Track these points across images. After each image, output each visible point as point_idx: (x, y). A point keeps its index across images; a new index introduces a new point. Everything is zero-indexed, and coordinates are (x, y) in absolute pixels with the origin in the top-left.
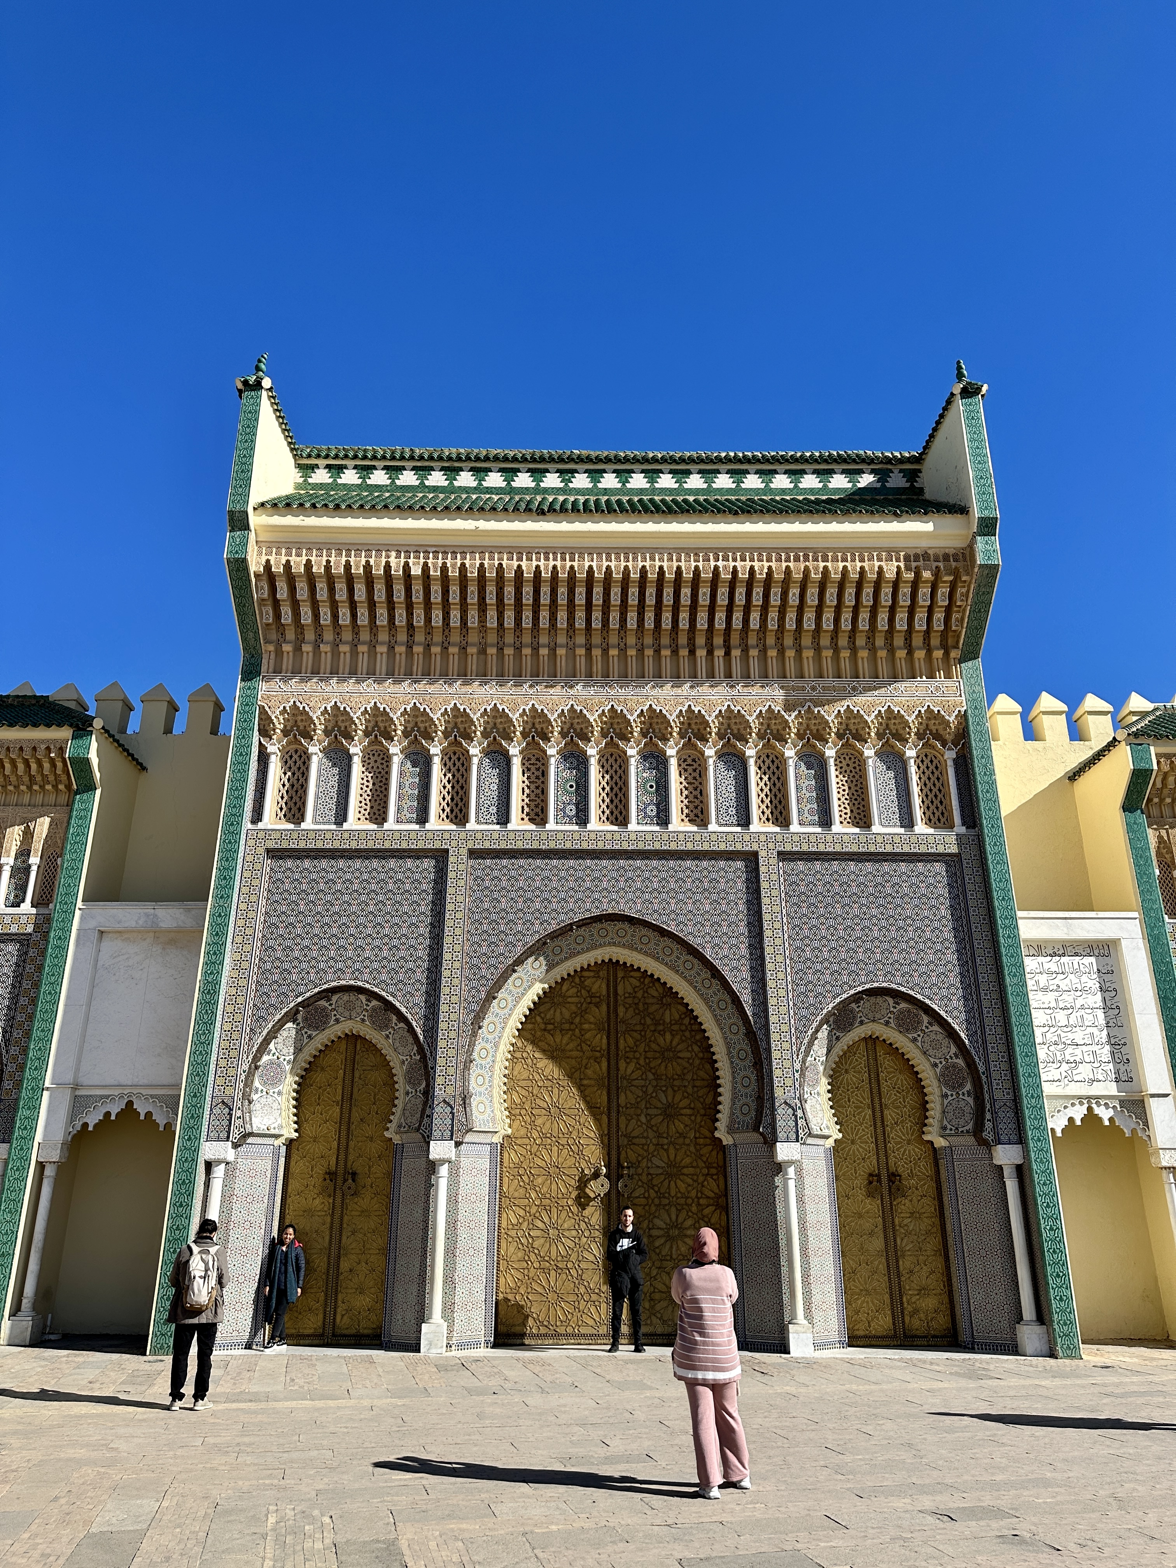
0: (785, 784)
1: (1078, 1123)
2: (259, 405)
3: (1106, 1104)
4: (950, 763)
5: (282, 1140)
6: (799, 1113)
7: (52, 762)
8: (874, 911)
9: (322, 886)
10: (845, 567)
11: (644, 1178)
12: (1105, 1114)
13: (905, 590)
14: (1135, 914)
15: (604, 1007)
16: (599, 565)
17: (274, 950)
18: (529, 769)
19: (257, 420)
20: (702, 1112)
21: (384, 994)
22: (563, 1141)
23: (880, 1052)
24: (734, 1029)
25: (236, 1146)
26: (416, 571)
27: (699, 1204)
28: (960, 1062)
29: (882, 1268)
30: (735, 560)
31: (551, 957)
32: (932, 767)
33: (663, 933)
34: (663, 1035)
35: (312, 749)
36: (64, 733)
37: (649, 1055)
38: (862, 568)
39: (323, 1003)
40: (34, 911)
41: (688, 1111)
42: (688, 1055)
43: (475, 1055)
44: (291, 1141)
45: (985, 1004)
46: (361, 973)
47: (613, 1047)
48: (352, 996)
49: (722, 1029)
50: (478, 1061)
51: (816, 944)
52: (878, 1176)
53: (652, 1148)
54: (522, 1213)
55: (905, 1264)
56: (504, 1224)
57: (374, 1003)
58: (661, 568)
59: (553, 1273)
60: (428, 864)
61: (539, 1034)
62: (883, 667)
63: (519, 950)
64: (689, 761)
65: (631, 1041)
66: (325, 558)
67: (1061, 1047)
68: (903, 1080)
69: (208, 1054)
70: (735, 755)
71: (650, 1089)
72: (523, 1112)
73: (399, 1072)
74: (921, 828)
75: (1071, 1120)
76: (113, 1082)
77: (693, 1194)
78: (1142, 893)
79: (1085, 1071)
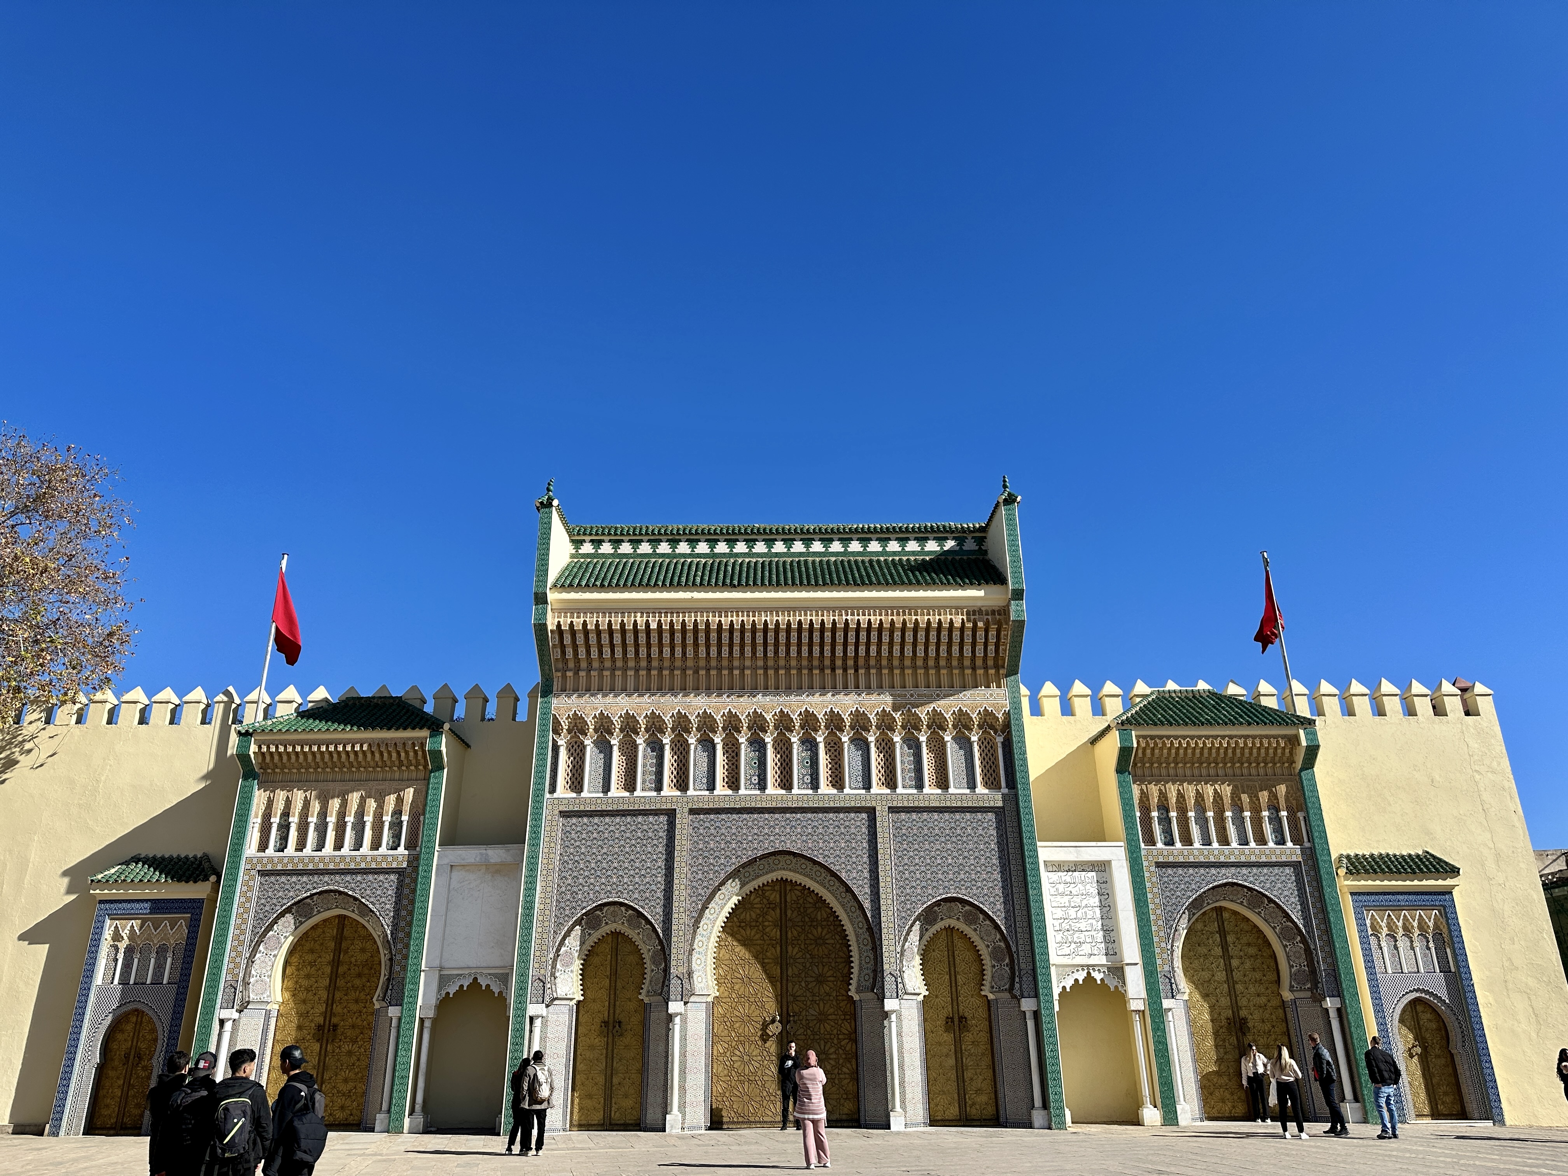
0: (894, 759)
1: (1081, 982)
2: (551, 518)
3: (1099, 970)
4: (999, 745)
5: (574, 1002)
6: (899, 980)
7: (416, 752)
8: (949, 846)
9: (595, 835)
10: (929, 619)
11: (804, 1022)
12: (1098, 976)
13: (968, 633)
14: (1122, 844)
15: (778, 911)
16: (771, 619)
17: (567, 879)
18: (727, 752)
19: (550, 529)
20: (841, 979)
21: (637, 907)
22: (752, 1000)
23: (956, 937)
24: (861, 925)
25: (547, 1006)
26: (654, 626)
27: (838, 1039)
28: (1002, 944)
29: (954, 1077)
30: (858, 615)
31: (743, 879)
32: (989, 747)
33: (815, 862)
34: (816, 929)
35: (586, 742)
36: (425, 733)
37: (807, 942)
38: (940, 620)
39: (598, 912)
40: (406, 852)
41: (832, 979)
42: (832, 941)
43: (695, 946)
44: (579, 1002)
45: (1017, 907)
46: (622, 893)
47: (784, 937)
48: (616, 908)
49: (853, 925)
50: (697, 949)
51: (912, 868)
52: (952, 1018)
53: (809, 1003)
54: (726, 1046)
55: (968, 1075)
56: (715, 1053)
57: (630, 912)
58: (811, 620)
59: (746, 1083)
60: (663, 819)
61: (736, 929)
62: (957, 681)
63: (723, 876)
64: (832, 744)
65: (795, 933)
66: (595, 619)
67: (1071, 932)
68: (969, 955)
69: (529, 948)
70: (861, 740)
71: (808, 965)
72: (726, 981)
73: (647, 957)
74: (981, 789)
75: (1076, 980)
76: (463, 965)
77: (835, 1032)
78: (1127, 829)
79: (1086, 949)
